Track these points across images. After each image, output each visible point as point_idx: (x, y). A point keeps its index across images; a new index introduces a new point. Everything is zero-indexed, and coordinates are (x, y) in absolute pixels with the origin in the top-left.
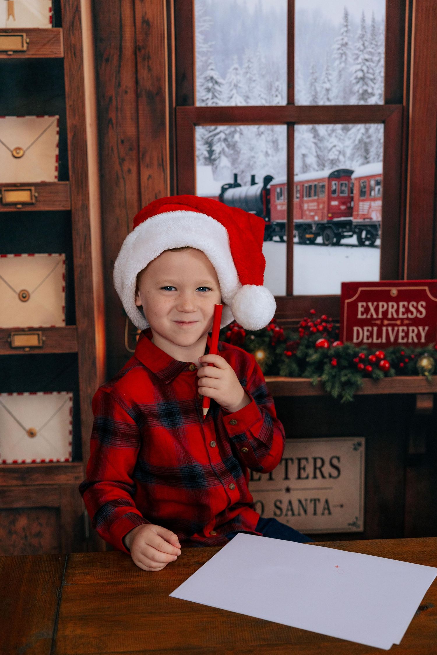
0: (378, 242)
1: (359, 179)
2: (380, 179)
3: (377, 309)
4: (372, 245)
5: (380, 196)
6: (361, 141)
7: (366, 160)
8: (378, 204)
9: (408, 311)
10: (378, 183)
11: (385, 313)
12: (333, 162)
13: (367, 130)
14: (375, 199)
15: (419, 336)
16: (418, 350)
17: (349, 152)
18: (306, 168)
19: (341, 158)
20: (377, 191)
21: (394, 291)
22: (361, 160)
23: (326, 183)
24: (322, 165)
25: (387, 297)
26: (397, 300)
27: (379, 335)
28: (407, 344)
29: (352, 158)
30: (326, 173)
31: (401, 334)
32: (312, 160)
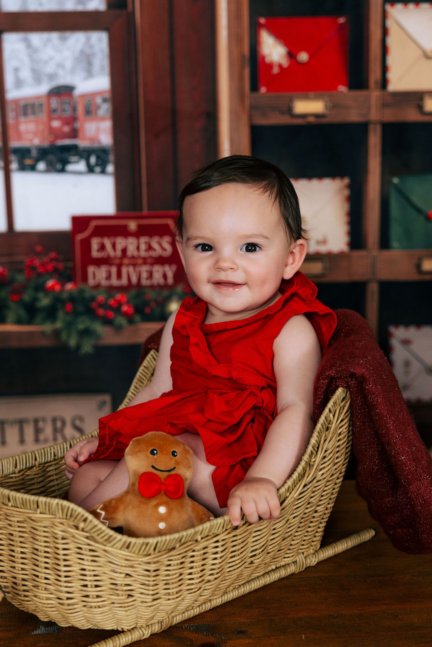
0: (110, 168)
1: (83, 96)
2: (108, 95)
3: (114, 246)
4: (103, 172)
5: (109, 114)
6: (82, 52)
7: (89, 73)
8: (107, 125)
9: (150, 248)
10: (105, 100)
11: (124, 251)
12: (51, 77)
13: (88, 39)
14: (102, 119)
15: (165, 276)
16: (165, 293)
17: (69, 64)
18: (19, 83)
19: (60, 72)
20: (105, 109)
21: (133, 225)
22: (83, 74)
23: (44, 101)
24: (38, 78)
25: (124, 232)
26: (137, 234)
27: (119, 276)
28: (152, 287)
29: (73, 71)
30: (44, 89)
31: (144, 275)
32: (26, 74)
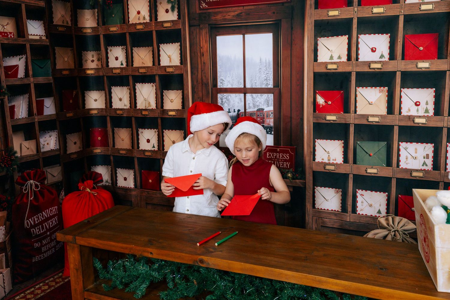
0: (273, 133)
1: (266, 111)
2: (273, 112)
3: (273, 155)
4: (271, 134)
5: (273, 117)
6: (266, 99)
7: (268, 106)
8: (272, 120)
9: (283, 156)
10: (272, 113)
11: (275, 157)
12: (258, 106)
13: (268, 96)
14: (271, 119)
15: (287, 165)
16: (287, 170)
17: (262, 103)
18: (250, 108)
19: (260, 104)
20: (272, 116)
21: (278, 150)
22: (267, 106)
23: (256, 113)
24: (254, 107)
25: (276, 152)
26: (279, 152)
28: (283, 168)
29: (263, 105)
30: (256, 109)
31: (281, 164)
32: (251, 105)
